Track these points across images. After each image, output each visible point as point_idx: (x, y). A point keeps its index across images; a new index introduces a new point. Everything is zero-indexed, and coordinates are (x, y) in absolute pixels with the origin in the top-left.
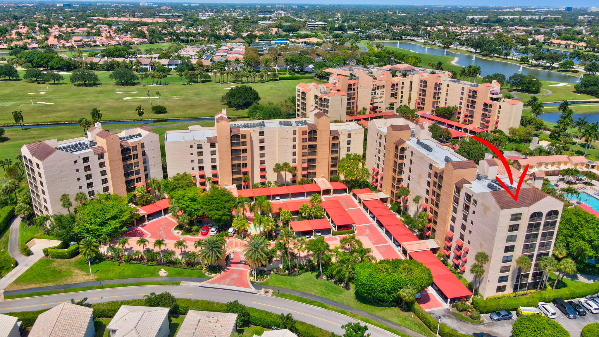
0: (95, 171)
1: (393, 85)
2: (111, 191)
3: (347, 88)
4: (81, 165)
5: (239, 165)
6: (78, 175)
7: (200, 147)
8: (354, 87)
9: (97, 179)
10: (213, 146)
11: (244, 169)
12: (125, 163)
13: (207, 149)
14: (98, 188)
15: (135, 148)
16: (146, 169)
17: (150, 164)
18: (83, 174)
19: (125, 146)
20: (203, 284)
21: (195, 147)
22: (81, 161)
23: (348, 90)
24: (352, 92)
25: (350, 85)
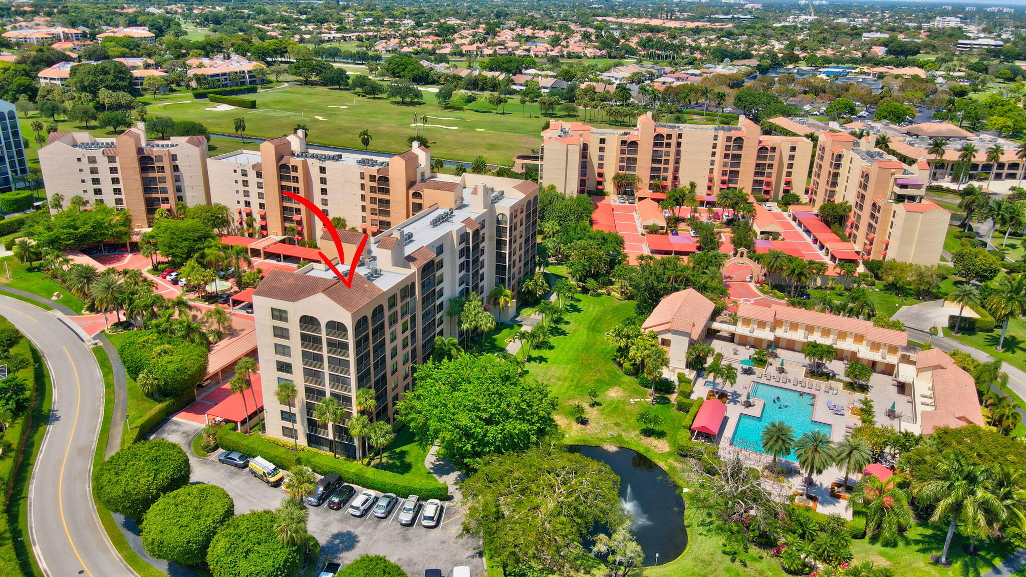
0: (105, 176)
1: (763, 149)
2: (125, 206)
3: (652, 140)
4: (86, 166)
5: (291, 209)
6: (82, 176)
7: (244, 174)
8: (668, 141)
9: (107, 186)
10: (259, 175)
11: (296, 217)
12: (145, 175)
13: (252, 177)
14: (109, 199)
15: (160, 158)
16: (179, 189)
17: (185, 184)
18: (89, 177)
19: (146, 153)
20: (67, 319)
21: (239, 173)
22: (85, 160)
23: (655, 144)
24: (664, 149)
25: (659, 136)
